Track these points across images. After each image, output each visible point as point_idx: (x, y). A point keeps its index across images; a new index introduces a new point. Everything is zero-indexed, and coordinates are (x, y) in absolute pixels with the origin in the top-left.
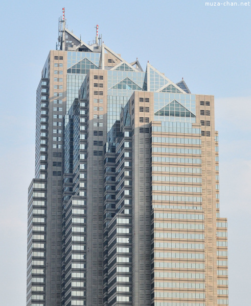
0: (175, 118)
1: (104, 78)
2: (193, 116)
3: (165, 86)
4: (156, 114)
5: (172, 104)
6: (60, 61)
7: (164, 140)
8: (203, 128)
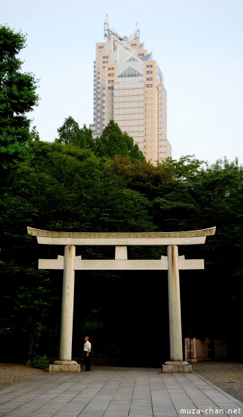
0: (130, 78)
1: (109, 57)
2: (142, 76)
3: (129, 58)
4: (119, 77)
5: (128, 69)
6: (102, 49)
7: (122, 93)
8: (148, 82)
